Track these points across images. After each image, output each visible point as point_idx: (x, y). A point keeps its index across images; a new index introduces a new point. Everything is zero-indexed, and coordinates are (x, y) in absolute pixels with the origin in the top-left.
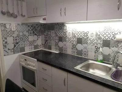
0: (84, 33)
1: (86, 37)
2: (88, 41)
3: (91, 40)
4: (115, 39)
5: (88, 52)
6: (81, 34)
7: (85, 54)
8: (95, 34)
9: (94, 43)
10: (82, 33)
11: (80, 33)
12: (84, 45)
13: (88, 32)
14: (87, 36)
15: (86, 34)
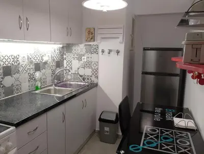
0: (13, 57)
1: (17, 63)
2: (19, 69)
3: (23, 66)
4: (44, 61)
5: (20, 84)
6: (9, 60)
7: (17, 89)
8: (27, 58)
9: (26, 69)
10: (10, 57)
11: (6, 58)
12: (14, 76)
13: (19, 56)
14: (18, 61)
15: (16, 59)
